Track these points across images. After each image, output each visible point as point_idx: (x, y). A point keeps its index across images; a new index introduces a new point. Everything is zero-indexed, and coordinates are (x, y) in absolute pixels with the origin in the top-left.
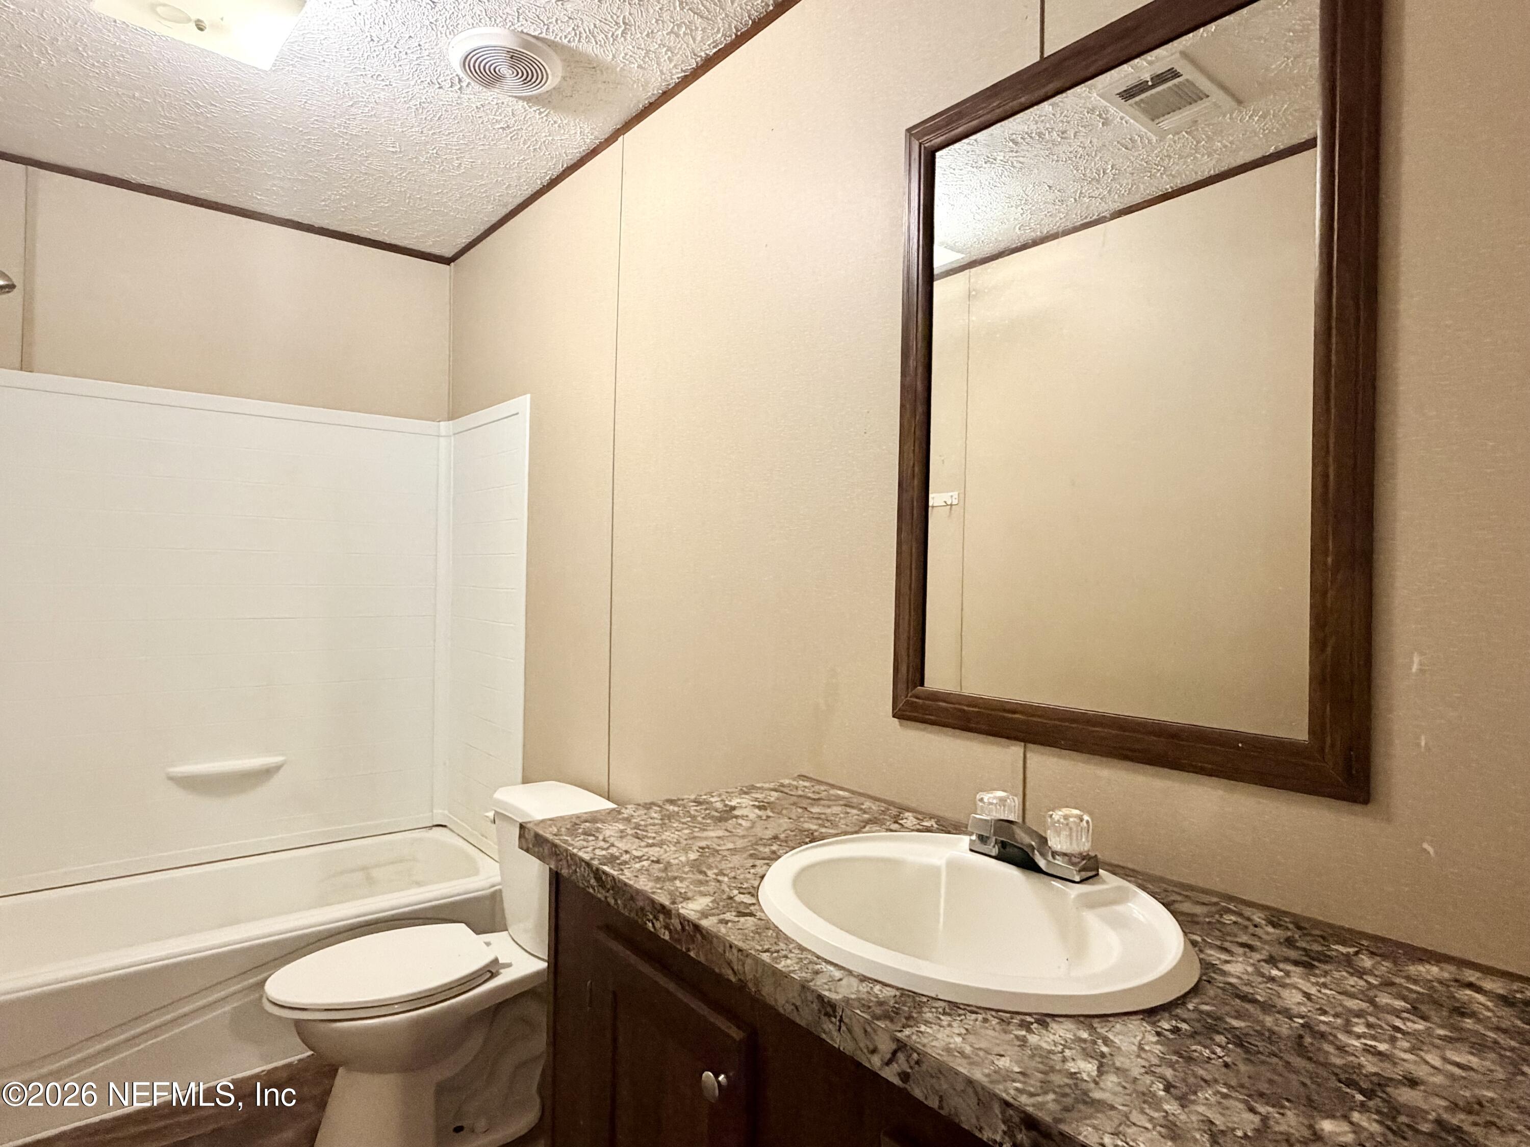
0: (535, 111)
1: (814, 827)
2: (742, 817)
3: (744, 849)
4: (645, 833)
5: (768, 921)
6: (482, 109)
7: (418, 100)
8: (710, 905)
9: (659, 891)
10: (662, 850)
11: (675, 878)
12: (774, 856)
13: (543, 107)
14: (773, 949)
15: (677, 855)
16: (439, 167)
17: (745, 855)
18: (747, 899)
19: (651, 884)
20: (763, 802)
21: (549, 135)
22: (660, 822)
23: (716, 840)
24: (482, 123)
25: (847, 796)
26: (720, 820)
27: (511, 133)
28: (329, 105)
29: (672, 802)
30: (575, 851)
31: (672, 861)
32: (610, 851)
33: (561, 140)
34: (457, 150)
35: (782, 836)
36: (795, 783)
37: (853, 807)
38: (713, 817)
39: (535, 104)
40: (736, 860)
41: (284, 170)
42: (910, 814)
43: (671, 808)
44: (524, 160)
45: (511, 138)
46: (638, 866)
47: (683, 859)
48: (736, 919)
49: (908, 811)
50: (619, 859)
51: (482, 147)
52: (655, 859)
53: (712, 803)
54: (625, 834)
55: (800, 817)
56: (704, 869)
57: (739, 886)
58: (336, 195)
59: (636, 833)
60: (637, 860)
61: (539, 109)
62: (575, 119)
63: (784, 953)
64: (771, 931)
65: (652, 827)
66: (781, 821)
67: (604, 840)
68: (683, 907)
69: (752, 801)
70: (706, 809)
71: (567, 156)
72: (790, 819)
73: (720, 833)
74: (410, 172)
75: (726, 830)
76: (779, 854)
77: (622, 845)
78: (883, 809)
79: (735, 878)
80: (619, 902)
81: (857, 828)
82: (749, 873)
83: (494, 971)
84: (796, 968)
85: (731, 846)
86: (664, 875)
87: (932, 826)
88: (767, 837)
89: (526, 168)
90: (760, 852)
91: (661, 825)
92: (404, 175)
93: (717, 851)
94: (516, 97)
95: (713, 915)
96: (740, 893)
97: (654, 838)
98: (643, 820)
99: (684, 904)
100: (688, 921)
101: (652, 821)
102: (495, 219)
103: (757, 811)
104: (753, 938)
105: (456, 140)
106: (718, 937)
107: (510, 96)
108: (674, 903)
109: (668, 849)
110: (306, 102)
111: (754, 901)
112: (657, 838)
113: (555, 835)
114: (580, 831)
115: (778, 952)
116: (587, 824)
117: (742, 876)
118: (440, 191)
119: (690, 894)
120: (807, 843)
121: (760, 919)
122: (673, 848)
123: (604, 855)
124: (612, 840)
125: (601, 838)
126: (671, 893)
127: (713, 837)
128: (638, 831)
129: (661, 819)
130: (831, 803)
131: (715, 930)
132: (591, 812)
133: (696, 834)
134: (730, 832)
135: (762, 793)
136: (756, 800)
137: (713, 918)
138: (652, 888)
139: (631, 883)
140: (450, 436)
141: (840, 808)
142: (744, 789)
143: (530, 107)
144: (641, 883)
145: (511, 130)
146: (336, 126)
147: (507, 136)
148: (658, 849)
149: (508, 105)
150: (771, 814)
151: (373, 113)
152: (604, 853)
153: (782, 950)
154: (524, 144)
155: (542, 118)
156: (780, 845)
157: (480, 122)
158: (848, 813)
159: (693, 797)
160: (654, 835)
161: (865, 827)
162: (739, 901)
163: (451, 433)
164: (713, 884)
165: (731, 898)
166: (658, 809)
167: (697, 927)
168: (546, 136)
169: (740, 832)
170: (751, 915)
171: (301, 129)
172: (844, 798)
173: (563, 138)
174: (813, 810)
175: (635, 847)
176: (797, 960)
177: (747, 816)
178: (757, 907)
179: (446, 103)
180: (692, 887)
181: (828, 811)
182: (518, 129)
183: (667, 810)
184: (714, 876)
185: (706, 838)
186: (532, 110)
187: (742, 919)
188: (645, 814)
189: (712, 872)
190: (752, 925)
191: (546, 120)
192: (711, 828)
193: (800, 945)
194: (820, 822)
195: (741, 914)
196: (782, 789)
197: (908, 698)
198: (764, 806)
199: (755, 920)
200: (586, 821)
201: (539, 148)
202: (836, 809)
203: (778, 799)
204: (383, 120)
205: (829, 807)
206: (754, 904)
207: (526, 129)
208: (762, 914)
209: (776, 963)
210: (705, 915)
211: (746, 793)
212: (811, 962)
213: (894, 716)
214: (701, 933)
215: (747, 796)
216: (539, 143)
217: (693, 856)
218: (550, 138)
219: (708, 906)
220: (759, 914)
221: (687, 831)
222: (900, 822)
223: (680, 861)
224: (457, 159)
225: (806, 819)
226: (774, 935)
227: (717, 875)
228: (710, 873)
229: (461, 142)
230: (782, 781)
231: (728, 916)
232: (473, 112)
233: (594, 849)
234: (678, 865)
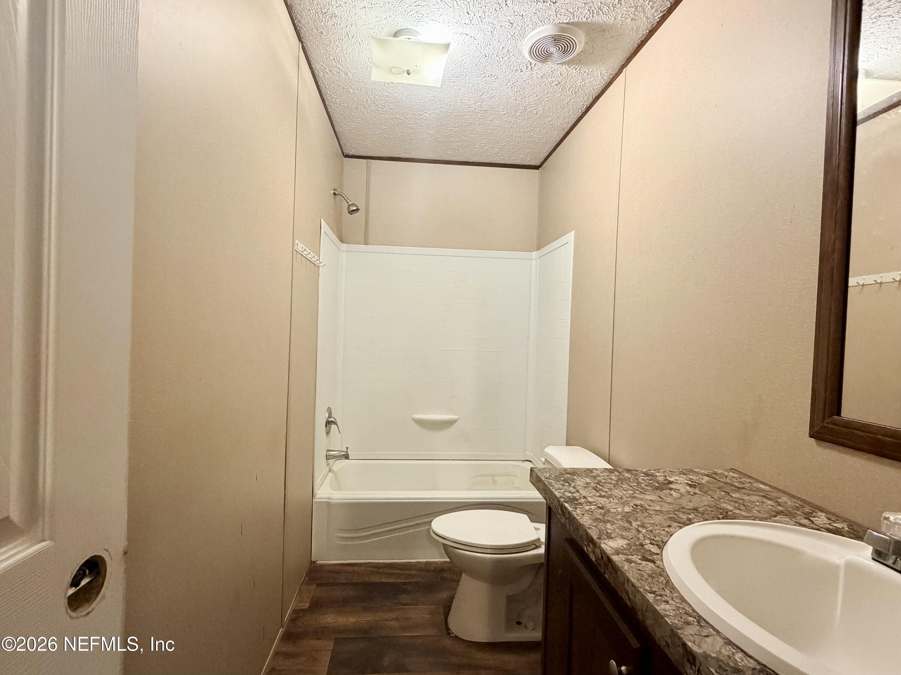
0: (572, 69)
1: (731, 508)
2: (675, 490)
3: (668, 512)
4: (601, 488)
5: (663, 570)
6: (544, 77)
7: (512, 82)
8: (625, 546)
9: (594, 528)
10: (608, 501)
11: (608, 521)
12: (687, 522)
13: (577, 65)
14: (658, 593)
15: (616, 507)
16: (527, 117)
17: (666, 517)
18: (654, 549)
19: (590, 522)
20: (695, 482)
21: (583, 81)
22: (615, 482)
23: (649, 502)
24: (545, 85)
25: (767, 490)
26: (657, 488)
27: (561, 86)
28: (471, 98)
29: (628, 471)
30: (553, 490)
31: (611, 510)
32: (574, 495)
33: (590, 82)
34: (534, 104)
35: (701, 510)
36: (726, 473)
37: (770, 499)
38: (654, 485)
39: (572, 64)
40: (658, 519)
41: (458, 137)
42: (823, 514)
43: (627, 475)
44: (571, 100)
45: (562, 89)
46: (587, 508)
47: (620, 510)
48: (640, 562)
49: (822, 511)
50: (577, 501)
51: (547, 99)
52: (601, 506)
53: (656, 476)
54: (589, 486)
55: (720, 498)
56: (631, 520)
57: (652, 538)
58: (481, 144)
59: (596, 486)
60: (589, 504)
61: (574, 67)
62: (597, 67)
63: (666, 598)
64: (663, 578)
65: (608, 485)
66: (704, 498)
67: (574, 487)
68: (604, 543)
69: (687, 480)
70: (650, 480)
71: (594, 91)
72: (712, 498)
73: (654, 498)
74: (513, 123)
75: (659, 497)
76: (693, 521)
77: (583, 493)
78: (797, 505)
79: (651, 531)
80: (571, 528)
81: (767, 516)
82: (664, 530)
83: (537, 545)
84: (672, 614)
85: (658, 508)
86: (601, 517)
87: (843, 528)
88: (688, 508)
89: (572, 105)
90: (679, 517)
91: (615, 484)
92: (511, 125)
93: (646, 509)
94: (560, 64)
95: (624, 554)
96: (650, 543)
97: (606, 492)
98: (604, 479)
99: (606, 541)
100: (605, 554)
101: (610, 481)
102: (559, 139)
103: (688, 488)
104: (647, 579)
105: (533, 98)
106: (621, 571)
107: (558, 64)
108: (599, 538)
109: (612, 501)
110: (462, 99)
111: (658, 551)
112: (608, 493)
113: (546, 478)
114: (562, 479)
115: (661, 595)
116: (569, 475)
117: (657, 532)
118: (529, 129)
119: (613, 535)
120: (719, 519)
121: (658, 567)
122: (616, 501)
123: (569, 497)
124: (578, 488)
125: (573, 485)
126: (600, 531)
127: (647, 500)
128: (598, 486)
129: (616, 481)
130: (751, 492)
131: (620, 565)
132: (574, 469)
133: (636, 495)
134: (661, 498)
135: (696, 476)
136: (690, 480)
137: (623, 556)
138: (589, 525)
139: (578, 518)
140: (537, 259)
141: (757, 498)
142: (684, 471)
143: (570, 67)
144: (584, 520)
145: (561, 84)
146: (476, 108)
147: (559, 89)
148: (606, 500)
149: (557, 70)
150: (698, 492)
151: (491, 96)
152: (570, 495)
153: (666, 595)
154: (569, 90)
155: (577, 71)
156: (696, 515)
157: (544, 85)
158: (763, 502)
159: (645, 470)
160: (607, 490)
161: (775, 516)
162: (648, 549)
163: (538, 258)
164: (634, 531)
165: (642, 545)
166: (617, 474)
167: (609, 560)
168: (581, 82)
169: (670, 500)
170: (653, 561)
171: (462, 114)
172: (764, 491)
173: (591, 80)
174: (734, 495)
175: (591, 495)
176: (675, 608)
177: (679, 490)
178: (659, 557)
179: (526, 79)
180: (617, 530)
181: (746, 498)
182: (565, 83)
183: (624, 476)
184: (637, 527)
185: (641, 499)
186: (571, 69)
187: (644, 563)
188: (608, 476)
189: (636, 523)
190: (650, 569)
191: (580, 72)
192: (648, 493)
193: (682, 597)
194: (737, 505)
195: (645, 559)
196: (714, 476)
197: (824, 424)
198: (695, 485)
199: (654, 566)
200: (569, 474)
201: (578, 91)
202: (754, 498)
203: (708, 482)
204: (497, 98)
205: (749, 495)
206: (657, 554)
207: (569, 81)
208: (661, 564)
209: (657, 604)
210: (617, 552)
211: (684, 474)
212: (686, 613)
213: (811, 436)
214: (612, 565)
215: (684, 476)
216: (578, 87)
217: (627, 509)
218: (583, 83)
219: (623, 546)
220: (658, 562)
221: (631, 492)
222: (812, 519)
223: (617, 511)
224: (535, 109)
225: (726, 501)
226: (664, 582)
227: (639, 526)
228: (635, 524)
229: (536, 99)
230: (715, 470)
231: (634, 558)
232: (540, 80)
233: (565, 491)
234: (615, 513)
